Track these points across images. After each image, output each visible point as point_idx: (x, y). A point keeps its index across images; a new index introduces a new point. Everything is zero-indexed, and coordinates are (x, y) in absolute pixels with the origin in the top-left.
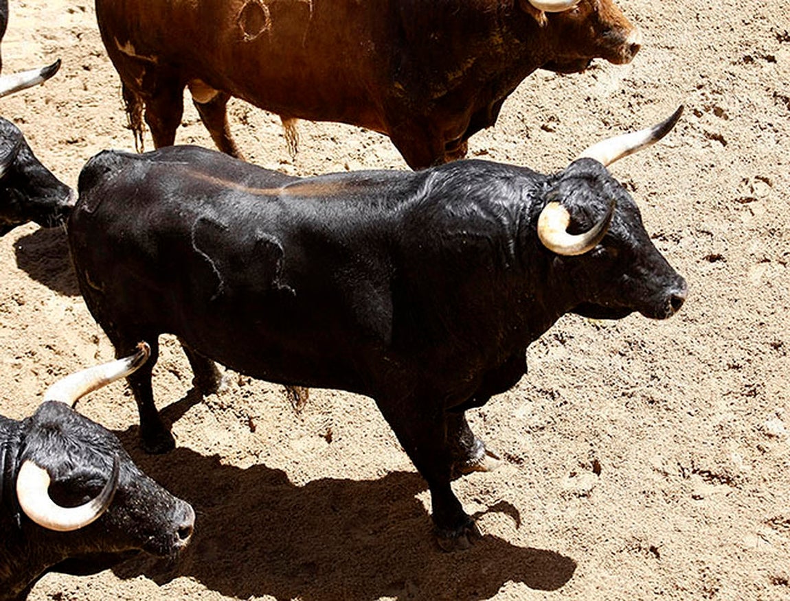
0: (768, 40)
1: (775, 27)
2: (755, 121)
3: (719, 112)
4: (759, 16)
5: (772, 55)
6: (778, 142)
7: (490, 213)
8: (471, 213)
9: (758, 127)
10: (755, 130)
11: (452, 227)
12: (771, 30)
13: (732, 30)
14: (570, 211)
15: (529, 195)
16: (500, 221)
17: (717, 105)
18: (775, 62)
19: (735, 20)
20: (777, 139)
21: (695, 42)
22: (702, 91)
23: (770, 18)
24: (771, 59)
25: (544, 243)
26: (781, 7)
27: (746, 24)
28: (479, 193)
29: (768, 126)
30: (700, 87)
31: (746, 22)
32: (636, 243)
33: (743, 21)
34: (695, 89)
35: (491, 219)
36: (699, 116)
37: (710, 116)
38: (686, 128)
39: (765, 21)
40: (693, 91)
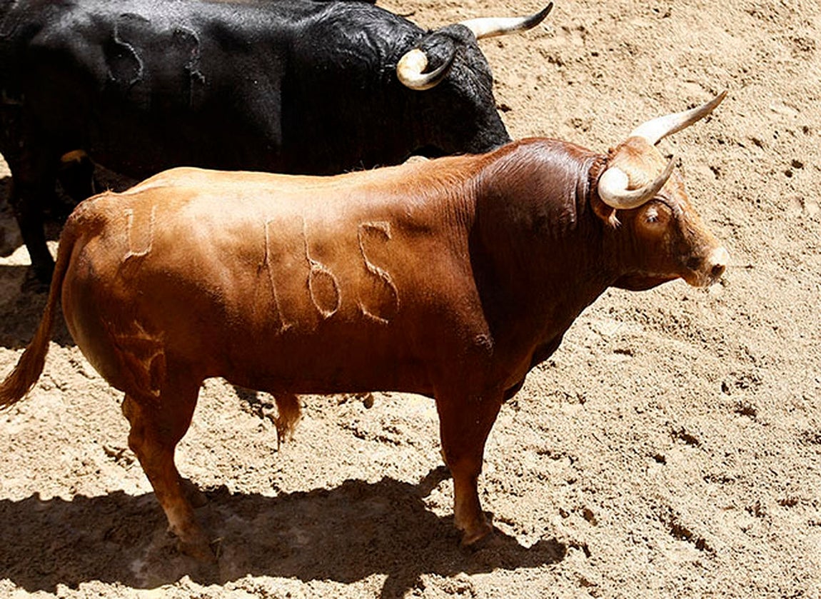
0: (661, 435)
1: (671, 421)
2: (628, 531)
3: (588, 515)
4: (656, 405)
5: (662, 454)
6: (651, 561)
7: (374, 44)
8: (360, 40)
9: (631, 539)
10: (627, 542)
11: (341, 46)
12: (666, 425)
13: (621, 417)
14: (429, 58)
15: (405, 39)
16: (379, 52)
17: (587, 507)
18: (665, 463)
19: (627, 407)
20: (650, 556)
21: (575, 426)
22: (573, 486)
23: (668, 409)
24: (660, 460)
25: (398, 75)
26: (683, 398)
27: (639, 413)
28: (370, 26)
29: (643, 541)
30: (571, 482)
31: (639, 410)
32: (480, 103)
33: (636, 408)
34: (566, 483)
35: (374, 48)
36: (564, 517)
37: (577, 519)
38: (546, 529)
39: (661, 413)
40: (563, 485)
